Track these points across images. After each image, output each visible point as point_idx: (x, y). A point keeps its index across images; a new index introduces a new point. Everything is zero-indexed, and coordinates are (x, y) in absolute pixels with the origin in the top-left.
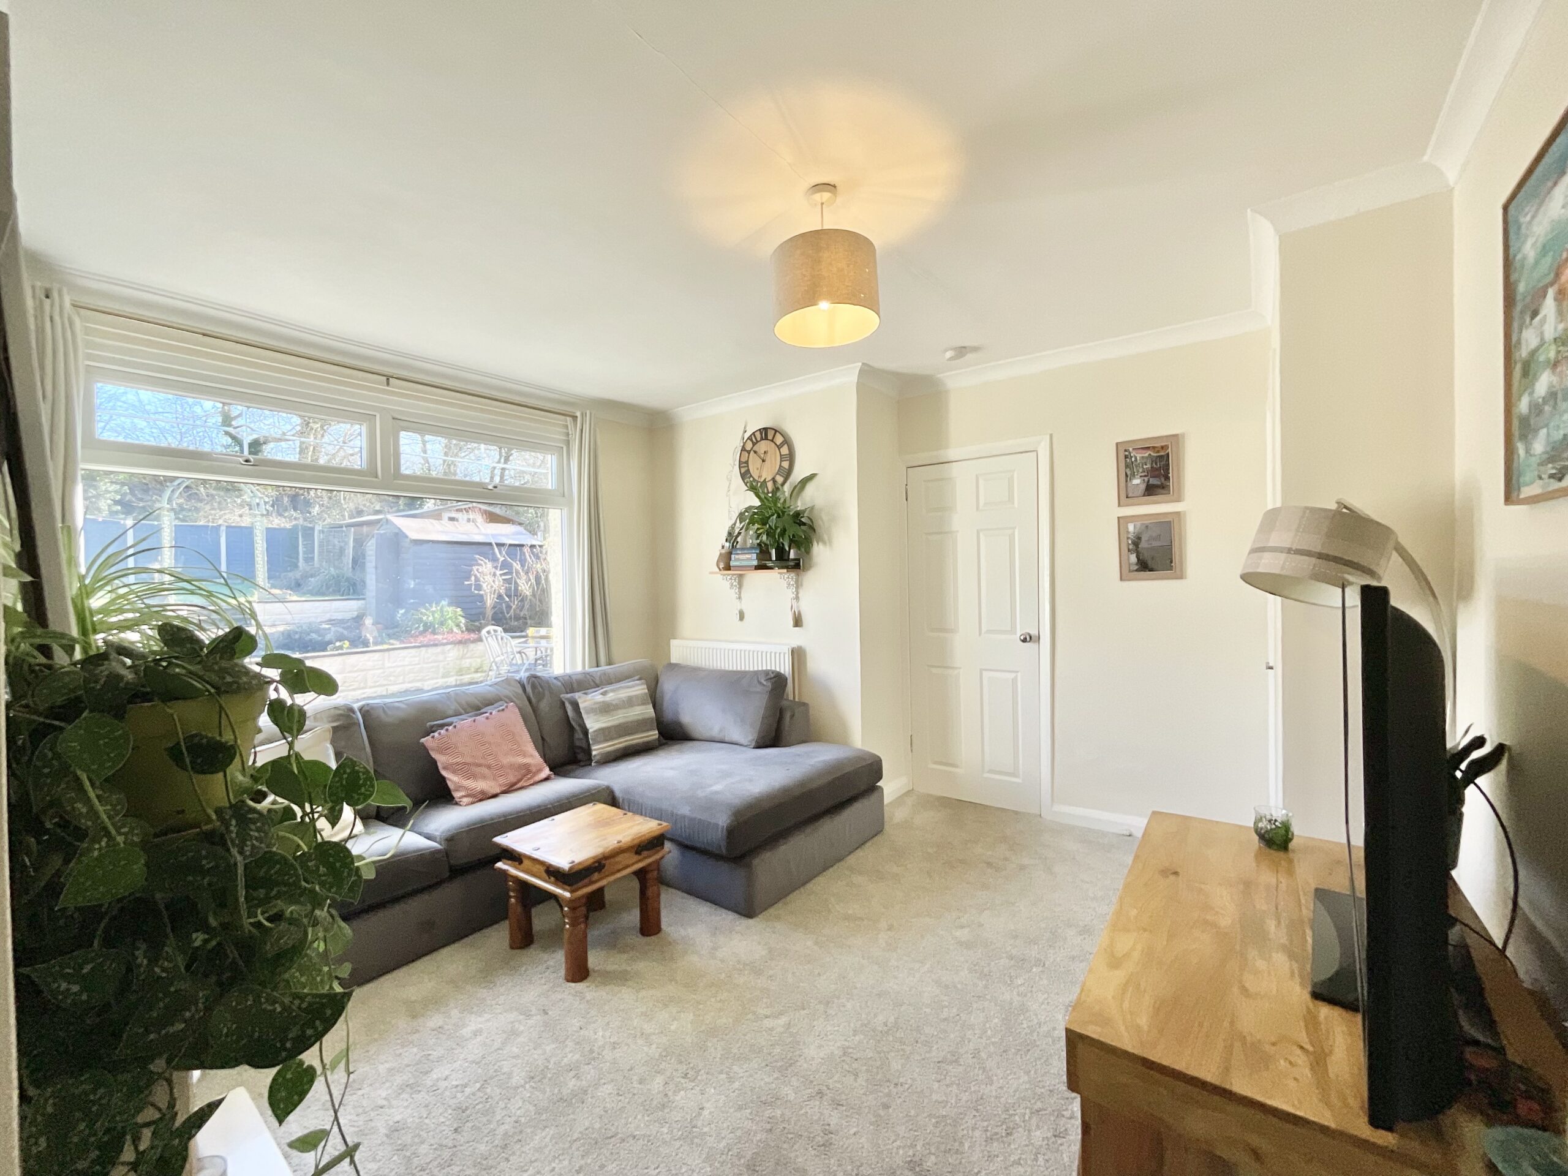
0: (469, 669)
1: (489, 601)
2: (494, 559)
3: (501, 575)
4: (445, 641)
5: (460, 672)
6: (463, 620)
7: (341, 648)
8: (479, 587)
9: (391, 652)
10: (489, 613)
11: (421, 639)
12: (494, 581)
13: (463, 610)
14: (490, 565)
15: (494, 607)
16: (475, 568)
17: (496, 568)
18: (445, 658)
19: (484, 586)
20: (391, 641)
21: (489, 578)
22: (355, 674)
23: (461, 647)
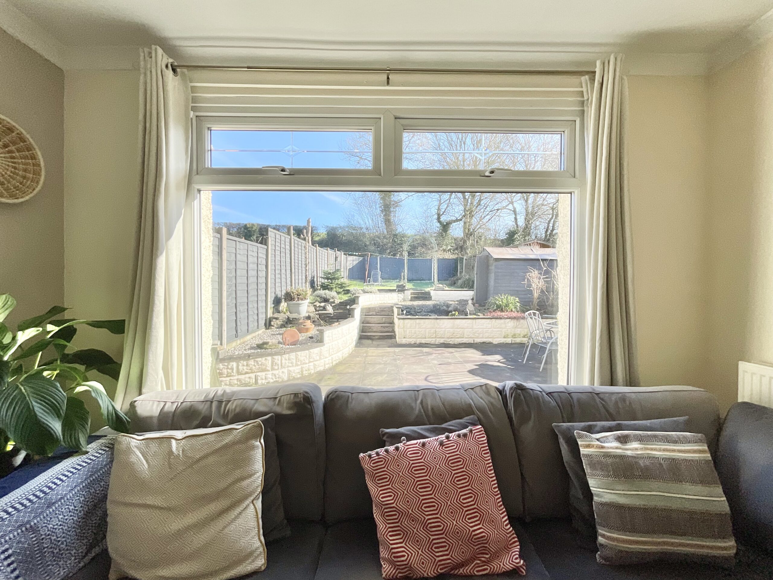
0: (520, 335)
1: (536, 295)
2: (540, 269)
3: (543, 278)
4: (506, 317)
5: (514, 336)
6: (518, 304)
7: (454, 315)
8: (530, 285)
9: (477, 320)
10: (536, 301)
11: (494, 313)
12: (539, 282)
13: (519, 298)
14: (536, 272)
15: (538, 298)
16: (528, 274)
17: (540, 274)
18: (506, 326)
19: (533, 285)
20: (479, 314)
21: (536, 281)
22: (459, 330)
23: (515, 320)
